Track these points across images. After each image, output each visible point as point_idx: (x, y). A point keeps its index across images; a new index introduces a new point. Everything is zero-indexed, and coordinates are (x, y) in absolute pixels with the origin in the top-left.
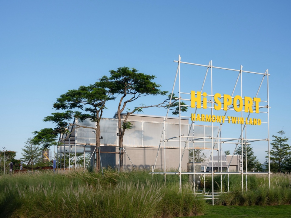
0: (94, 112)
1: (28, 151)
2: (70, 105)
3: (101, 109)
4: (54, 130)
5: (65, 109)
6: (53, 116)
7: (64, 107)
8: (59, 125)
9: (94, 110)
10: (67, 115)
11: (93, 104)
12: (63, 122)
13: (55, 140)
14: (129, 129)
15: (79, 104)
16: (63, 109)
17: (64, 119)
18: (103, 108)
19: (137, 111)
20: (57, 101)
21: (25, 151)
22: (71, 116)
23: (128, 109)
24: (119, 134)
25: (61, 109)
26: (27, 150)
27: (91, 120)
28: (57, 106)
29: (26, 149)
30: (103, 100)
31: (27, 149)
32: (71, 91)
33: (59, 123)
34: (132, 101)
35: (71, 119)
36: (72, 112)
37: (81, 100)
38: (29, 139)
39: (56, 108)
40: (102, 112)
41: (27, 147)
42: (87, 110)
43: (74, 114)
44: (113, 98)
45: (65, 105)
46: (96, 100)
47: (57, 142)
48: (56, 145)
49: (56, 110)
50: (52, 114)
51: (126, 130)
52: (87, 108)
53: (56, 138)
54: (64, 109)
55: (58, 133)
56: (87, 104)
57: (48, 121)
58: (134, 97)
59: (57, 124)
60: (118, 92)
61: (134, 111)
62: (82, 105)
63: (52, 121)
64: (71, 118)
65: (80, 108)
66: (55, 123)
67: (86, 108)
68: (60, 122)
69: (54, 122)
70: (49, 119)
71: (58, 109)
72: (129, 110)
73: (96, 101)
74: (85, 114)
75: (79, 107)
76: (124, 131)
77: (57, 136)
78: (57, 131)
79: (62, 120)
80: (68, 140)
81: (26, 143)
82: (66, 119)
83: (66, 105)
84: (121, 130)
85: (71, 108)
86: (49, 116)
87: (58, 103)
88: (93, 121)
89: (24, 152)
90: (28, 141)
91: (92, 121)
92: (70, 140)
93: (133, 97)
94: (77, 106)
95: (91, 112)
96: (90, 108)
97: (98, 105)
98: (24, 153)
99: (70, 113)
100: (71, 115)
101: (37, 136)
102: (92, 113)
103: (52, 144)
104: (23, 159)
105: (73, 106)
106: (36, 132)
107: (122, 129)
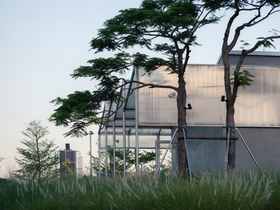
0: (174, 53)
1: (31, 153)
2: (124, 40)
3: (187, 46)
4: (93, 94)
5: (114, 49)
6: (91, 65)
7: (112, 46)
8: (103, 83)
9: (174, 48)
10: (117, 62)
11: (171, 37)
12: (110, 76)
13: (97, 114)
14: (246, 86)
15: (141, 38)
16: (109, 50)
17: (112, 71)
18: (191, 45)
19: (262, 45)
20: (99, 34)
21: (23, 152)
22: (126, 63)
23: (244, 43)
24: (226, 99)
25: (105, 50)
26: (27, 151)
27: (167, 69)
28: (98, 45)
29: (26, 148)
30: (191, 27)
31: (28, 148)
32: (126, 10)
33: (102, 80)
34: (255, 23)
35: (126, 70)
36: (128, 55)
37: (144, 30)
38: (31, 124)
39: (96, 50)
40: (188, 52)
41: (28, 144)
42: (159, 48)
43: (132, 59)
44: (214, 20)
45: (113, 41)
46: (174, 27)
47: (100, 118)
48: (98, 123)
49: (96, 53)
50: (90, 61)
51: (240, 88)
52: (159, 45)
53: (98, 111)
54: (111, 50)
55: (101, 101)
56: (158, 36)
57: (81, 76)
58: (259, 16)
59: (99, 81)
60: (223, 6)
61: (256, 47)
62: (149, 40)
63: (90, 76)
64: (126, 67)
65: (144, 46)
66: (95, 79)
67: (156, 45)
68: (104, 78)
69: (92, 77)
70: (83, 72)
71: (100, 50)
72: (246, 44)
73: (175, 29)
74: (155, 59)
75: (142, 43)
76: (235, 91)
77: (100, 106)
78: (100, 96)
79: (108, 74)
80: (122, 119)
81: (26, 135)
82: (116, 71)
83: (116, 41)
84: (230, 89)
85: (126, 47)
86: (83, 66)
87: (101, 38)
88: (172, 73)
89: (22, 155)
90: (29, 129)
91: (170, 72)
92: (126, 119)
93: (257, 15)
94: (137, 43)
95: (168, 53)
96: (166, 44)
97: (181, 37)
98: (21, 157)
99: (123, 58)
100: (126, 61)
101: (61, 107)
102: (170, 54)
103: (91, 122)
104: (20, 171)
105: (131, 41)
106: (59, 100)
107: (232, 87)
